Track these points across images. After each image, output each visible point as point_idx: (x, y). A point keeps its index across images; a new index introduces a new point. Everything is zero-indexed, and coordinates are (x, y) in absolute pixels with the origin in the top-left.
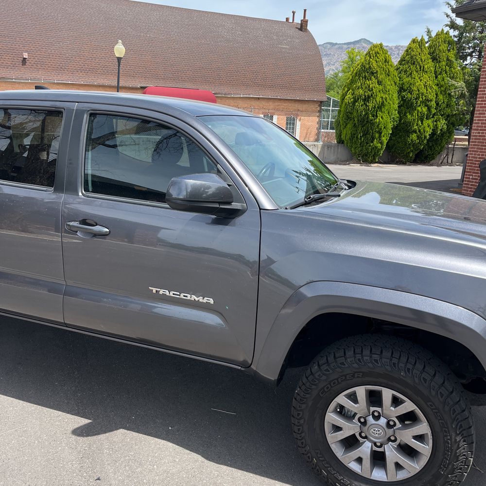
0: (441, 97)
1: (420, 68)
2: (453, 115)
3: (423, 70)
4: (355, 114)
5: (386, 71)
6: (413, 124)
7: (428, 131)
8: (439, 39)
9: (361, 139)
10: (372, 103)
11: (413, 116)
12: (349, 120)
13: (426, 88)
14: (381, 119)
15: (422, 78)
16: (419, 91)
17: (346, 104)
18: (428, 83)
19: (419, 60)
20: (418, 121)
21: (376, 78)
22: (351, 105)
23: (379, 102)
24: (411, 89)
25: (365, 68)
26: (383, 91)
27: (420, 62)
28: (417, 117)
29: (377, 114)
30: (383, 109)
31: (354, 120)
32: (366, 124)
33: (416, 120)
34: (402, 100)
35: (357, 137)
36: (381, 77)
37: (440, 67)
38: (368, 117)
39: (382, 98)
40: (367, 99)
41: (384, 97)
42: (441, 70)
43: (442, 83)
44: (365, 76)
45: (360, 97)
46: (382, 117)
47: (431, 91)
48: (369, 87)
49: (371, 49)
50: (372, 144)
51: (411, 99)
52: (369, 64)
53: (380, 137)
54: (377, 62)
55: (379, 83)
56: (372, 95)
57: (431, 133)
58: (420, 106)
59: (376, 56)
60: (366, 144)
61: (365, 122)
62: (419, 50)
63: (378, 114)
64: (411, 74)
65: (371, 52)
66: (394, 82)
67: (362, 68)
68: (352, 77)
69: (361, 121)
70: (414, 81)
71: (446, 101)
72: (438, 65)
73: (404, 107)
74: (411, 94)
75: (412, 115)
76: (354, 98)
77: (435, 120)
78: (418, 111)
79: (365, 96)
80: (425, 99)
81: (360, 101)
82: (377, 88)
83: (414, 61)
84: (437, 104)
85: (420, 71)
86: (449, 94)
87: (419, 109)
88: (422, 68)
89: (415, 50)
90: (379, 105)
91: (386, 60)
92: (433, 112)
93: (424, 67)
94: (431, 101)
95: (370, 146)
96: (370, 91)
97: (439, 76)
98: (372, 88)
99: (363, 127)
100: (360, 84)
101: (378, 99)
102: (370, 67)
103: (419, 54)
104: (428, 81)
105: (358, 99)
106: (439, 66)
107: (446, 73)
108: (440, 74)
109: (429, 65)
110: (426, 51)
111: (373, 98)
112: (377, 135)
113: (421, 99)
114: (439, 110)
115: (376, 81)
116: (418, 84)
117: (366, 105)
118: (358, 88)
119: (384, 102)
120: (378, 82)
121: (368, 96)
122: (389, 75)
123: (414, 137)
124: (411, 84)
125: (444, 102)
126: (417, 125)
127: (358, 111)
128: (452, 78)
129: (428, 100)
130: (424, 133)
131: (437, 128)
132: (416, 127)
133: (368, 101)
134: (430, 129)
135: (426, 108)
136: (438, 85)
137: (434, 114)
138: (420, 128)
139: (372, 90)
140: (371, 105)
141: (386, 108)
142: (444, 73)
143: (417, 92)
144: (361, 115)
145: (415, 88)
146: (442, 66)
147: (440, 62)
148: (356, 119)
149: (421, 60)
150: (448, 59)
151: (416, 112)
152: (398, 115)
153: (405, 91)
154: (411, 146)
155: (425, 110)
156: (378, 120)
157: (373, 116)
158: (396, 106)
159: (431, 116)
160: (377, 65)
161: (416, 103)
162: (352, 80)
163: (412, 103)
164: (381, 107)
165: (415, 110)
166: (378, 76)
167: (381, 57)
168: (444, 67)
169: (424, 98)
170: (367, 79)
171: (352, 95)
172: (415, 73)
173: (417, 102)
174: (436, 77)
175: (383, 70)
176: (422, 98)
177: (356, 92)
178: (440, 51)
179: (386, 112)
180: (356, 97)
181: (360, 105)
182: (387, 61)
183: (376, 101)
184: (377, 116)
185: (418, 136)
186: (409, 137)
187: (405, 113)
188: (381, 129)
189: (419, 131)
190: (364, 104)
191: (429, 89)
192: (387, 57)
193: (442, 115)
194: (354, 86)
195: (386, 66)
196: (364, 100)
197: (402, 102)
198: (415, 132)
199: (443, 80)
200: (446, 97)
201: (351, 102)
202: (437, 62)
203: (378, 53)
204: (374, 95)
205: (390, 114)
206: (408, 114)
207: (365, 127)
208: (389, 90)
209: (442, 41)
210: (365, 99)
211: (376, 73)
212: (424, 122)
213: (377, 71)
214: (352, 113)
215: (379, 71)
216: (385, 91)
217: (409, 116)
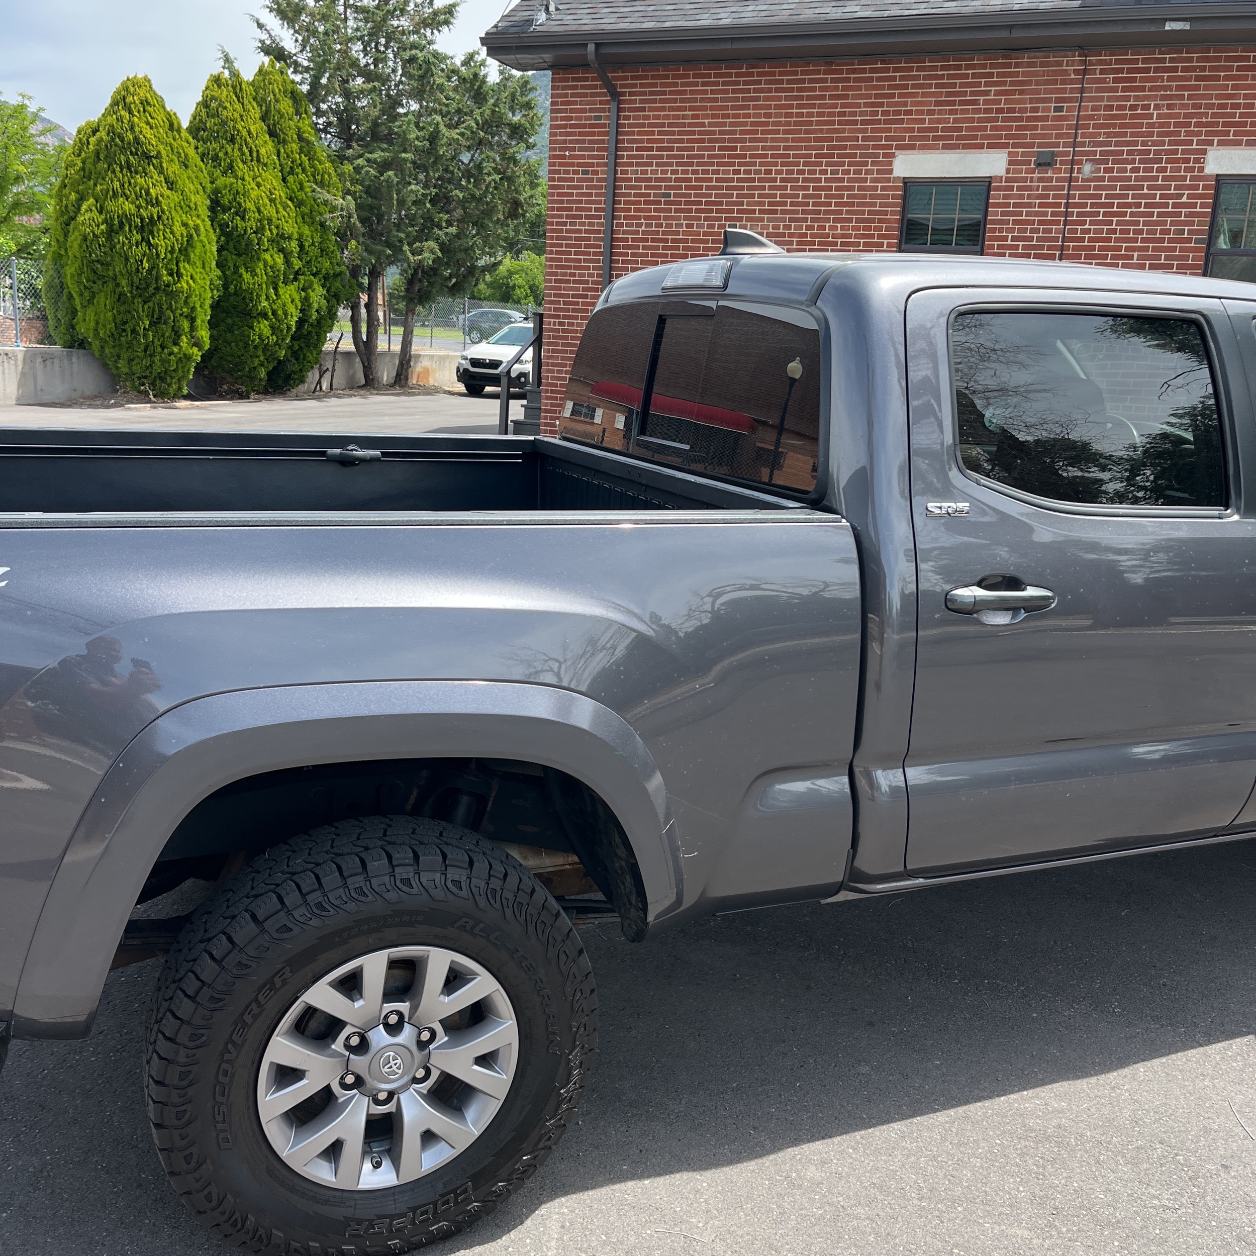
0: (306, 231)
1: (251, 155)
2: (336, 275)
3: (258, 160)
4: (119, 267)
5: (179, 153)
6: (258, 296)
7: (294, 314)
8: (270, 83)
9: (145, 336)
10: (165, 238)
11: (256, 275)
12: (100, 283)
13: (276, 206)
14: (191, 282)
15: (259, 179)
16: (259, 212)
17: (85, 239)
18: (277, 192)
19: (244, 133)
20: (267, 289)
21: (161, 172)
22: (102, 240)
23: (182, 235)
24: (240, 204)
25: (122, 141)
26: (182, 208)
27: (248, 139)
28: (265, 277)
29: (178, 270)
30: (192, 256)
31: (118, 285)
32: (154, 294)
33: (264, 286)
34: (223, 233)
35: (134, 331)
36: (173, 168)
37: (288, 156)
38: (158, 278)
39: (185, 225)
40: (147, 228)
41: (191, 223)
42: (292, 162)
43: (301, 195)
44: (127, 162)
45: (129, 221)
46: (192, 277)
47: (286, 215)
48: (148, 193)
49: (127, 89)
50: (176, 350)
51: (245, 231)
52: (132, 128)
53: (193, 328)
54: (151, 128)
55: (171, 185)
56: (159, 217)
57: (300, 318)
58: (267, 250)
59: (144, 111)
60: (159, 350)
61: (151, 290)
62: (238, 107)
63: (182, 270)
64: (231, 167)
65: (129, 99)
66: (201, 184)
67: (113, 139)
68: (84, 162)
69: (138, 288)
70: (244, 185)
71: (317, 239)
72: (282, 151)
73: (230, 252)
74: (243, 218)
75: (254, 274)
76: (105, 221)
77: (301, 286)
78: (265, 262)
79: (142, 220)
80: (277, 234)
81: (130, 231)
82: (168, 197)
83: (233, 135)
84: (301, 246)
85: (252, 161)
86: (322, 225)
87: (267, 256)
88: (255, 155)
89: (228, 105)
90: (182, 244)
91: (171, 125)
92: (297, 268)
93: (258, 151)
94: (290, 238)
95: (170, 354)
96: (152, 206)
97: (290, 179)
98: (157, 198)
99: (145, 302)
100: (117, 184)
101: (178, 228)
102: (136, 139)
103: (241, 116)
104: (275, 189)
105: (121, 225)
106: (285, 152)
107: (304, 170)
108: (289, 173)
109: (267, 148)
110: (255, 112)
111: (163, 224)
112: (186, 325)
113: (268, 233)
114: (307, 263)
115: (163, 179)
116: (255, 193)
117: (149, 244)
118: (115, 195)
119: (191, 236)
120: (166, 183)
121: (151, 218)
122: (186, 167)
123: (263, 327)
124: (238, 193)
125: (313, 244)
126: (267, 298)
127: (127, 260)
128: (322, 184)
129: (282, 236)
130: (286, 318)
131: (310, 306)
132: (265, 304)
133: (152, 232)
134: (296, 308)
135: (282, 256)
136: (291, 199)
137: (297, 273)
138: (275, 307)
139: (158, 203)
140: (161, 243)
141: (197, 251)
142: (299, 170)
143: (257, 214)
144: (138, 270)
145: (250, 205)
146: (292, 152)
147: (285, 142)
148: (124, 282)
149: (249, 133)
150: (301, 138)
151: (261, 265)
152: (219, 273)
153: (225, 210)
154: (260, 353)
155: (280, 259)
156: (185, 285)
157: (171, 275)
158: (214, 249)
159: (292, 277)
160: (155, 136)
161: (258, 244)
162: (83, 169)
163: (249, 243)
164: (185, 250)
165: (259, 259)
166: (164, 165)
167: (160, 117)
168: (298, 157)
169: (275, 231)
170: (137, 173)
171: (101, 213)
172: (241, 165)
173: (259, 240)
174: (284, 180)
175: (172, 151)
176: (270, 230)
177: (110, 205)
178: (282, 116)
179: (198, 264)
180: (112, 219)
181: (134, 242)
182: (176, 127)
183: (172, 232)
184: (179, 275)
185: (272, 327)
186: (252, 328)
187: (236, 268)
188: (193, 309)
189: (274, 313)
190: (143, 239)
191: (281, 210)
192: (173, 117)
193: (314, 275)
194: (99, 188)
195: (174, 139)
196: (141, 229)
197: (223, 239)
198: (264, 315)
199: (302, 188)
200: (316, 230)
201: (102, 233)
202: (279, 143)
203: (148, 104)
204: (165, 217)
205: (208, 269)
206: (242, 271)
207: (151, 304)
208: (195, 204)
209: (280, 90)
210: (142, 226)
211: (158, 156)
212: (281, 291)
213: (159, 153)
214: (108, 264)
215: (163, 152)
216: (187, 207)
217: (246, 276)
